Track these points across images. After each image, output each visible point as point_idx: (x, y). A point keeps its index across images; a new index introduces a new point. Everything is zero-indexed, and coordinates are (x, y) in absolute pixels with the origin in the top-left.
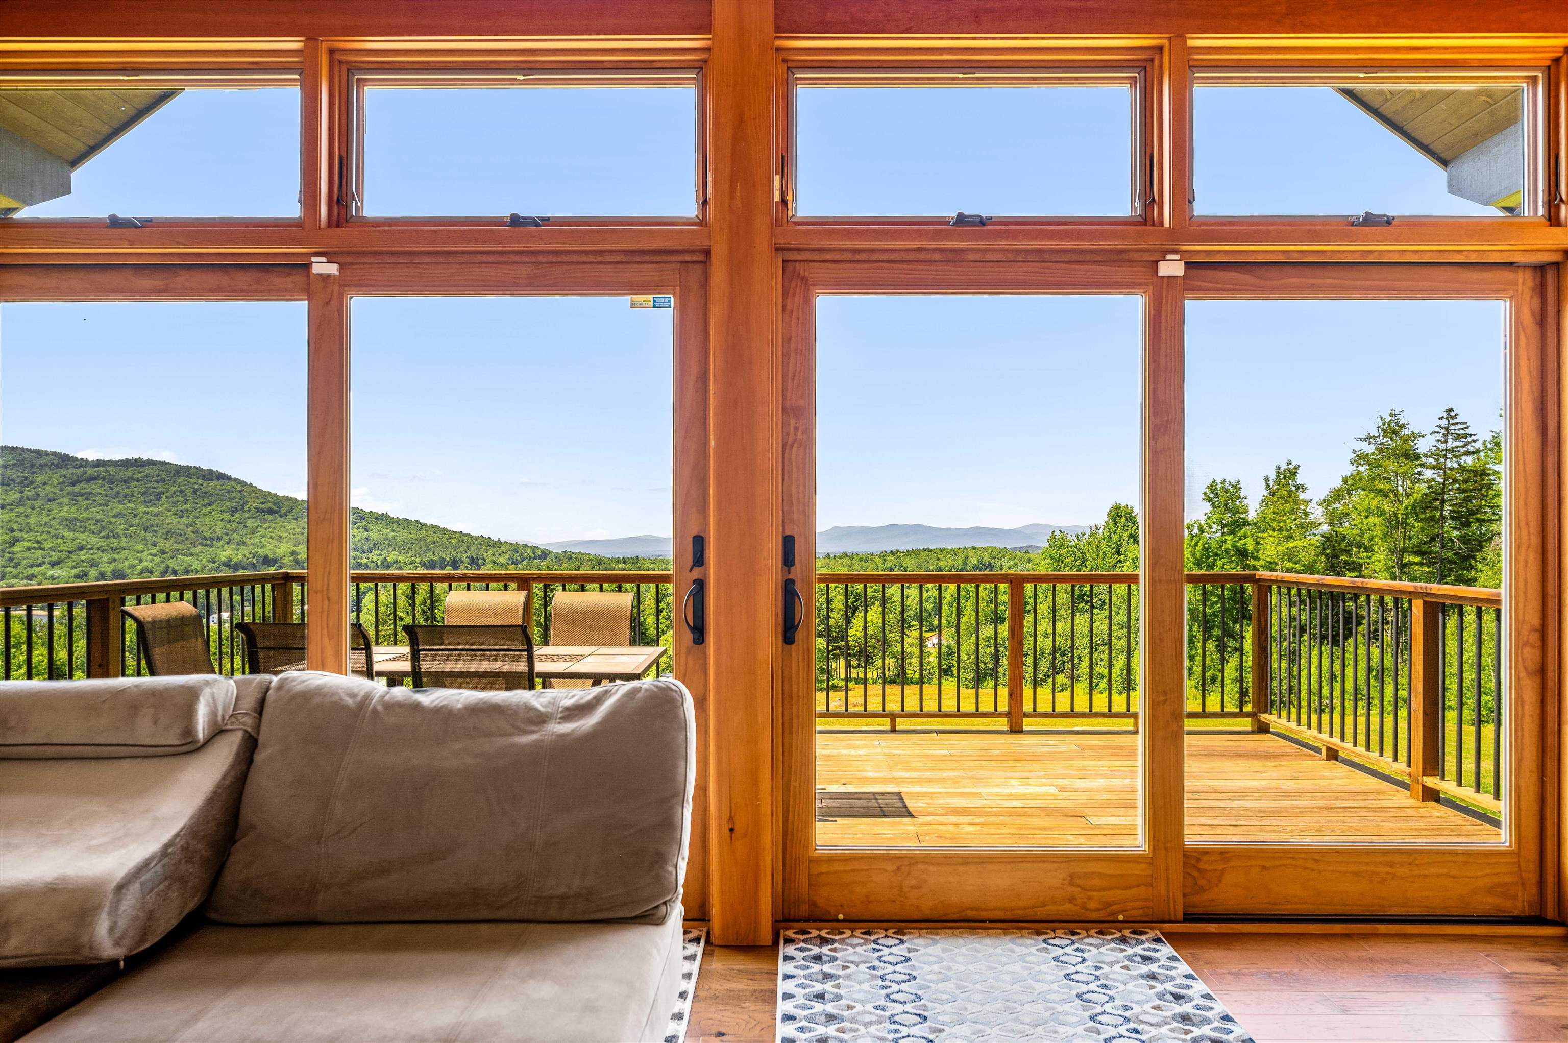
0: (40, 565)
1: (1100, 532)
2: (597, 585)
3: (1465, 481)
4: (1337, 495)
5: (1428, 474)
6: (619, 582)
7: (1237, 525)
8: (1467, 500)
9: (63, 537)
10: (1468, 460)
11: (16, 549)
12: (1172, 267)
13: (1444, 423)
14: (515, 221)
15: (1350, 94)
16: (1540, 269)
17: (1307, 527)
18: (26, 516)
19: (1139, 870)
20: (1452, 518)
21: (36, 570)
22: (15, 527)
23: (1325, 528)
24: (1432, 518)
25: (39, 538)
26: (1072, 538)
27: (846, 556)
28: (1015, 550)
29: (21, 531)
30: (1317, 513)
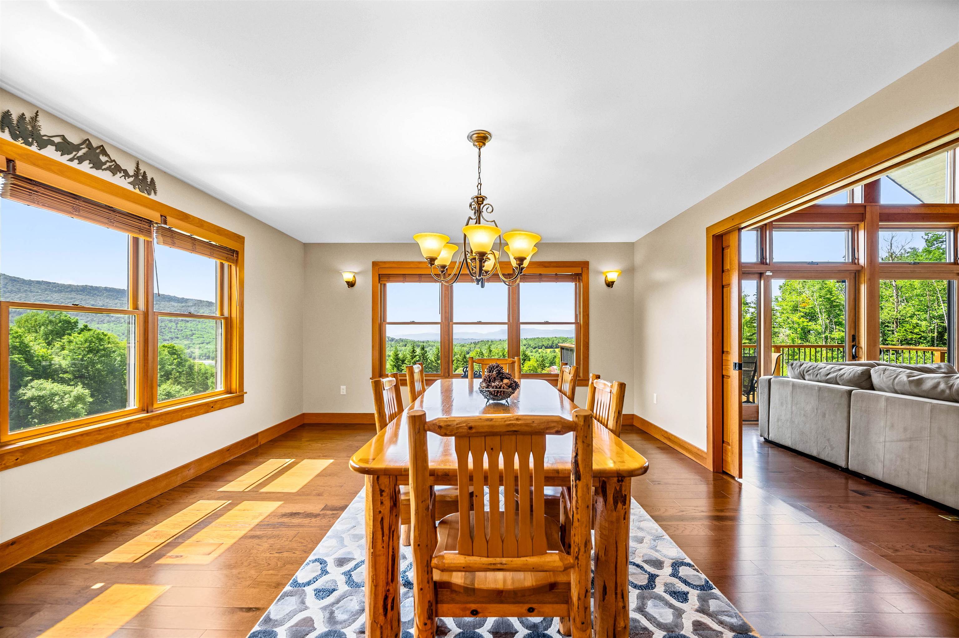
0: (202, 343)
9: (211, 333)
11: (193, 337)
18: (197, 325)
21: (201, 345)
22: (193, 329)
25: (202, 333)
29: (195, 330)
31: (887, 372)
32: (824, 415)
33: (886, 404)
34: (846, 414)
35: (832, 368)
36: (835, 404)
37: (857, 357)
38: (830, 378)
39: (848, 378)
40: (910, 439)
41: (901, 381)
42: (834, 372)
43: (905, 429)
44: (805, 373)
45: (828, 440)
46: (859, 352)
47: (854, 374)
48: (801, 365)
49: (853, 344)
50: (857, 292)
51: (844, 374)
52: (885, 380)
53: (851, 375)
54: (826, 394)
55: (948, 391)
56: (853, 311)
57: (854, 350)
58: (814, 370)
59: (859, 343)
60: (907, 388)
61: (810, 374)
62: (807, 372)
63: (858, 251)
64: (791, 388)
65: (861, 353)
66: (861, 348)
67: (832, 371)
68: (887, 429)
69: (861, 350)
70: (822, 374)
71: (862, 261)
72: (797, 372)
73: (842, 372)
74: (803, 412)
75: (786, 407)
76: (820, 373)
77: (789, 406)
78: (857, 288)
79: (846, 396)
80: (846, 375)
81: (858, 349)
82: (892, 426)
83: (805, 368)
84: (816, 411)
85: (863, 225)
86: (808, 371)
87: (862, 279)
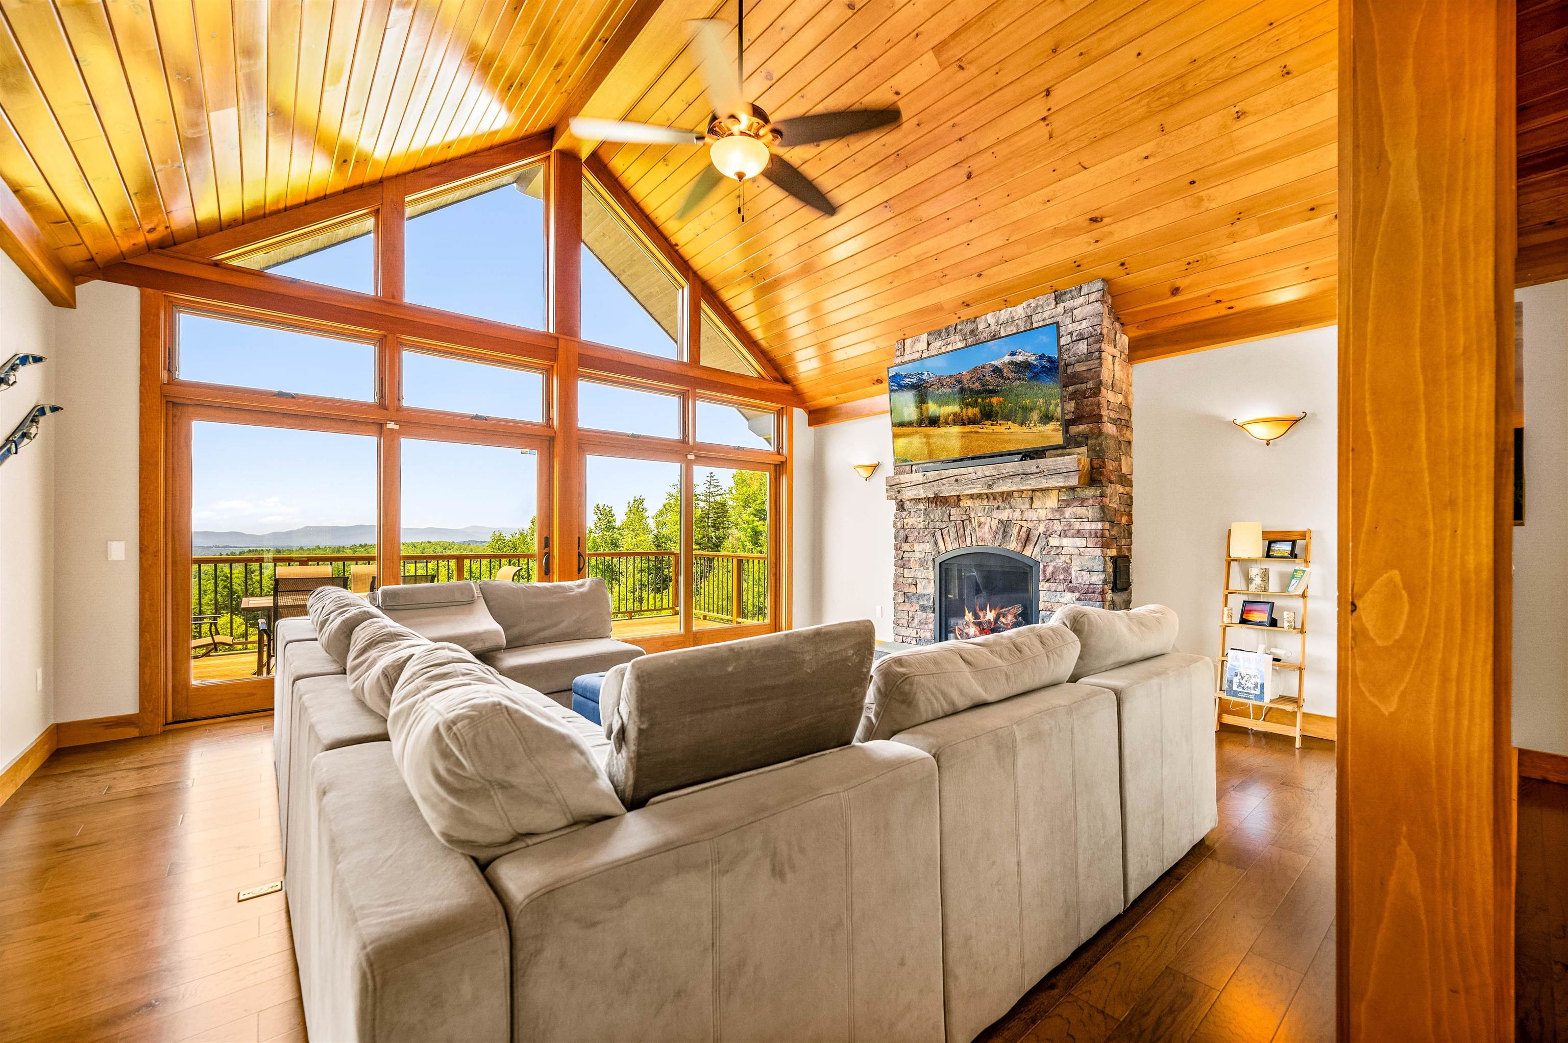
1: (525, 532)
2: (329, 563)
3: (718, 508)
4: (661, 513)
5: (702, 504)
6: (331, 560)
7: (610, 527)
8: (718, 517)
10: (718, 498)
12: (691, 457)
13: (709, 479)
16: (776, 465)
17: (646, 531)
19: (681, 639)
20: (713, 527)
23: (655, 532)
24: (704, 527)
26: (508, 537)
27: (319, 548)
28: (460, 544)
30: (652, 524)
37: (551, 572)
46: (553, 563)
49: (545, 551)
50: (551, 470)
56: (546, 499)
59: (552, 549)
63: (553, 407)
66: (555, 557)
71: (556, 422)
78: (551, 464)
81: (552, 559)
85: (557, 368)
87: (556, 451)
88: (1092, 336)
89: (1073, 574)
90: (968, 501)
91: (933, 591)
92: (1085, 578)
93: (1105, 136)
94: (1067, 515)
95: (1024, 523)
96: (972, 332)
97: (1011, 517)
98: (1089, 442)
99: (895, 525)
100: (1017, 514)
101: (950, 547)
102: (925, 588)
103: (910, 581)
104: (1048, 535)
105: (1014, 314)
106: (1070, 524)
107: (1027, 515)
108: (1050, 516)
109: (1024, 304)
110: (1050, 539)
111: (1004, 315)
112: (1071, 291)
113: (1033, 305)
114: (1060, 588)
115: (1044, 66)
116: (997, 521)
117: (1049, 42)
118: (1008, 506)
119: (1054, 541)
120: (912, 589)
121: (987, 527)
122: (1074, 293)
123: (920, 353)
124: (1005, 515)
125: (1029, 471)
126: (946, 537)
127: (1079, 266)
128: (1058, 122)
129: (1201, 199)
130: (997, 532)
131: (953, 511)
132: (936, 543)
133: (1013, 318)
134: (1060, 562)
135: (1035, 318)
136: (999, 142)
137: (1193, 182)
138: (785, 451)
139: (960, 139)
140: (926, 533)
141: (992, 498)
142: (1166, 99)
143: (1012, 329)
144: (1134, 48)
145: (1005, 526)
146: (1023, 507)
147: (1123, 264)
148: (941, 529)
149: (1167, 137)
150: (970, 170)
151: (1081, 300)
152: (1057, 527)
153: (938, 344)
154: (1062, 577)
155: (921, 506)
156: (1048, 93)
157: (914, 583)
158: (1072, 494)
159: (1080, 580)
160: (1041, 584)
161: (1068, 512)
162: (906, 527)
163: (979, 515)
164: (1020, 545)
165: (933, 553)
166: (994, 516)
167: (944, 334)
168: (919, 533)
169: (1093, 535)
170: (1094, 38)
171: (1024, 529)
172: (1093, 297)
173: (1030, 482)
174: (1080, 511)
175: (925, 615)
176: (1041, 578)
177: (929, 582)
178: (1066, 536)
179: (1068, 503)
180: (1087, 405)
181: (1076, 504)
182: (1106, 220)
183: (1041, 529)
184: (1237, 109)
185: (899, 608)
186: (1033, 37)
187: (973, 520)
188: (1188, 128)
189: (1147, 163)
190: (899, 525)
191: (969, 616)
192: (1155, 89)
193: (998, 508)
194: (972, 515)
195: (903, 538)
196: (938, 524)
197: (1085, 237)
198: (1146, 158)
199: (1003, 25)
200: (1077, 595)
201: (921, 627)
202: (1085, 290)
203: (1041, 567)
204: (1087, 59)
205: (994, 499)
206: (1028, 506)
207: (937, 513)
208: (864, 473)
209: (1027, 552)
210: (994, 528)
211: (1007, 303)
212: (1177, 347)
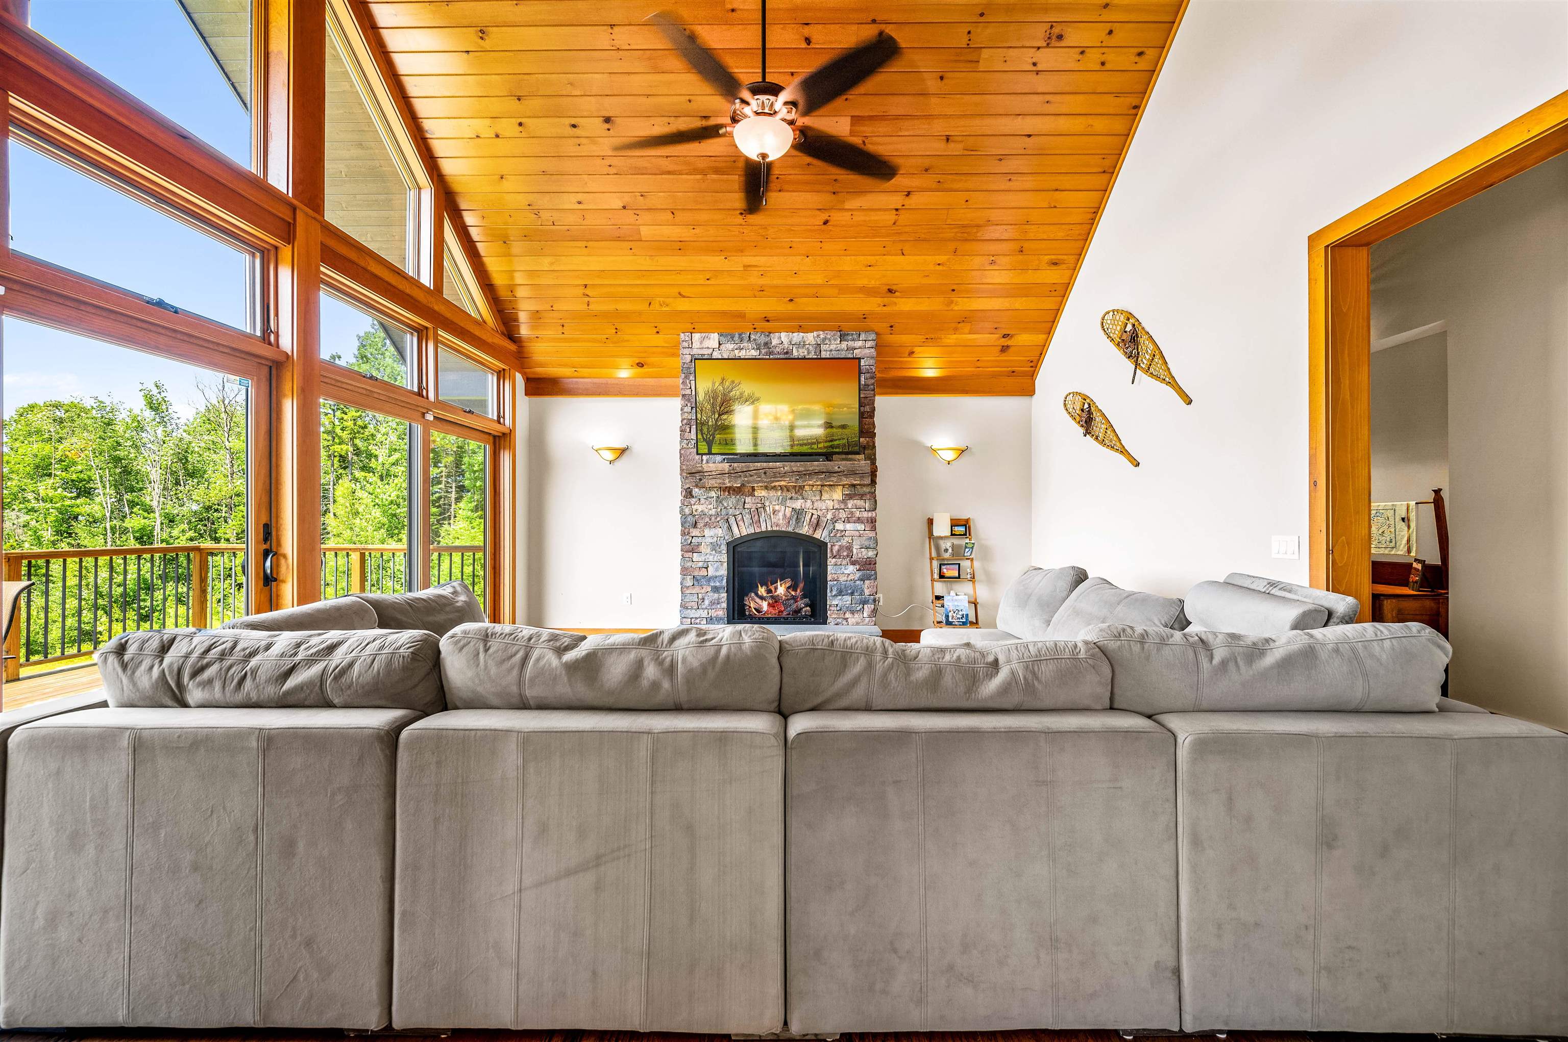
12: (429, 417)
14: (160, 304)
15: (382, 325)
16: (496, 437)
31: (494, 645)
32: (288, 848)
33: (520, 761)
34: (378, 824)
35: (298, 645)
36: (333, 794)
37: (276, 580)
38: (299, 688)
39: (368, 677)
40: (598, 860)
41: (543, 668)
42: (310, 661)
43: (582, 833)
44: (186, 679)
45: (309, 943)
46: (278, 566)
47: (389, 663)
48: (164, 648)
49: (265, 547)
50: (274, 415)
51: (351, 665)
52: (493, 671)
53: (376, 665)
54: (296, 761)
55: (666, 685)
56: (265, 463)
57: (268, 563)
58: (226, 663)
59: (279, 544)
60: (564, 689)
61: (210, 682)
62: (195, 673)
63: (277, 314)
64: (124, 761)
65: (283, 569)
66: (285, 556)
67: (300, 657)
68: (527, 846)
69: (283, 561)
70: (262, 675)
71: (287, 341)
72: (146, 679)
73: (339, 657)
74: (188, 857)
75: (100, 849)
76: (254, 672)
77: (118, 842)
78: (274, 405)
79: (378, 753)
80: (356, 667)
81: (277, 559)
82: (543, 830)
83: (187, 656)
84: (252, 838)
85: (290, 254)
86: (203, 669)
87: (287, 387)
88: (868, 373)
89: (855, 551)
90: (763, 492)
91: (726, 573)
92: (863, 554)
93: (925, 240)
94: (850, 506)
95: (814, 512)
96: (766, 344)
97: (803, 506)
98: (866, 452)
99: (682, 511)
100: (809, 504)
101: (743, 529)
102: (717, 570)
103: (700, 564)
104: (835, 520)
105: (806, 339)
106: (852, 513)
107: (818, 504)
108: (836, 506)
109: (815, 334)
110: (836, 524)
111: (797, 337)
112: (852, 334)
113: (822, 336)
114: (844, 562)
115: (915, 176)
116: (791, 509)
117: (927, 162)
118: (800, 497)
119: (839, 526)
120: (703, 572)
121: (781, 515)
122: (855, 336)
123: (711, 350)
124: (798, 504)
125: (832, 470)
126: (741, 523)
127: (865, 318)
128: (904, 217)
129: (952, 302)
130: (790, 518)
131: (748, 499)
132: (730, 528)
133: (804, 342)
134: (844, 542)
135: (823, 347)
136: (861, 209)
137: (953, 290)
138: (508, 421)
139: (834, 193)
140: (718, 519)
141: (785, 489)
142: (966, 235)
143: (802, 353)
144: (966, 195)
145: (798, 514)
146: (814, 498)
147: (891, 327)
148: (735, 516)
149: (954, 257)
150: (828, 218)
151: (860, 344)
152: (843, 515)
153: (730, 346)
154: (845, 554)
155: (713, 494)
156: (908, 194)
157: (705, 565)
158: (853, 490)
159: (860, 556)
160: (829, 560)
161: (850, 504)
162: (695, 513)
163: (774, 503)
164: (812, 529)
165: (726, 538)
166: (788, 505)
167: (736, 338)
168: (710, 520)
169: (870, 521)
170: (950, 177)
171: (815, 517)
172: (869, 344)
173: (832, 479)
174: (860, 503)
175: (716, 595)
176: (829, 555)
177: (722, 565)
178: (849, 522)
179: (850, 497)
180: (865, 424)
181: (857, 497)
182: (897, 294)
183: (829, 516)
184: (993, 258)
185: (688, 592)
186: (920, 153)
187: (767, 509)
188: (967, 257)
189: (938, 268)
190: (687, 511)
191: (762, 591)
192: (964, 226)
193: (791, 498)
194: (767, 504)
195: (690, 523)
196: (731, 511)
197: (879, 300)
198: (939, 264)
199: (906, 133)
200: (858, 567)
201: (713, 607)
202: (863, 336)
203: (829, 546)
204: (940, 187)
205: (788, 490)
206: (818, 498)
207: (731, 501)
208: (610, 456)
209: (817, 535)
210: (788, 514)
211: (801, 329)
212: (900, 391)
